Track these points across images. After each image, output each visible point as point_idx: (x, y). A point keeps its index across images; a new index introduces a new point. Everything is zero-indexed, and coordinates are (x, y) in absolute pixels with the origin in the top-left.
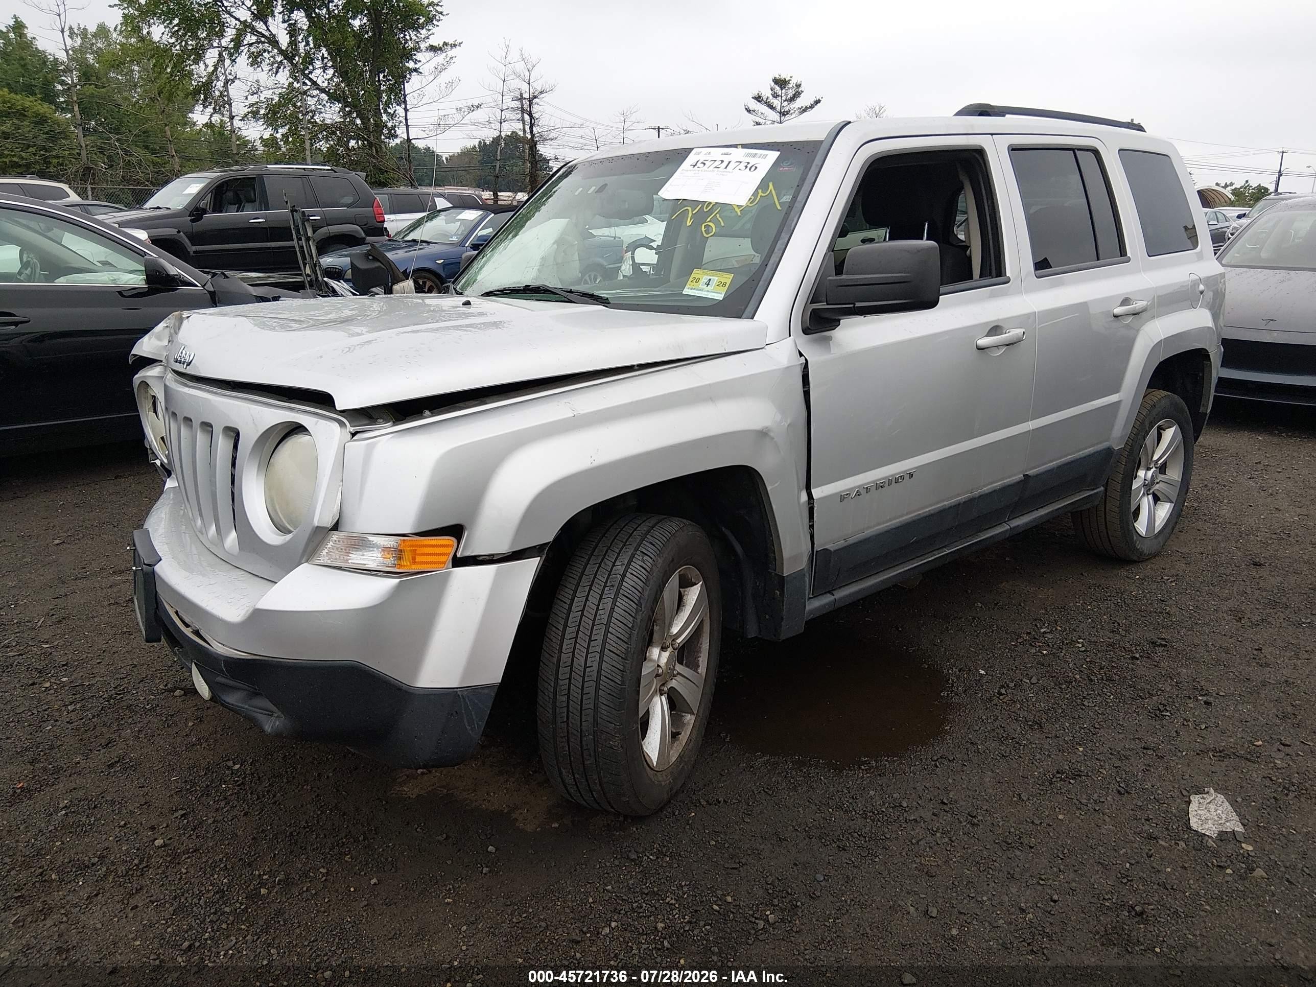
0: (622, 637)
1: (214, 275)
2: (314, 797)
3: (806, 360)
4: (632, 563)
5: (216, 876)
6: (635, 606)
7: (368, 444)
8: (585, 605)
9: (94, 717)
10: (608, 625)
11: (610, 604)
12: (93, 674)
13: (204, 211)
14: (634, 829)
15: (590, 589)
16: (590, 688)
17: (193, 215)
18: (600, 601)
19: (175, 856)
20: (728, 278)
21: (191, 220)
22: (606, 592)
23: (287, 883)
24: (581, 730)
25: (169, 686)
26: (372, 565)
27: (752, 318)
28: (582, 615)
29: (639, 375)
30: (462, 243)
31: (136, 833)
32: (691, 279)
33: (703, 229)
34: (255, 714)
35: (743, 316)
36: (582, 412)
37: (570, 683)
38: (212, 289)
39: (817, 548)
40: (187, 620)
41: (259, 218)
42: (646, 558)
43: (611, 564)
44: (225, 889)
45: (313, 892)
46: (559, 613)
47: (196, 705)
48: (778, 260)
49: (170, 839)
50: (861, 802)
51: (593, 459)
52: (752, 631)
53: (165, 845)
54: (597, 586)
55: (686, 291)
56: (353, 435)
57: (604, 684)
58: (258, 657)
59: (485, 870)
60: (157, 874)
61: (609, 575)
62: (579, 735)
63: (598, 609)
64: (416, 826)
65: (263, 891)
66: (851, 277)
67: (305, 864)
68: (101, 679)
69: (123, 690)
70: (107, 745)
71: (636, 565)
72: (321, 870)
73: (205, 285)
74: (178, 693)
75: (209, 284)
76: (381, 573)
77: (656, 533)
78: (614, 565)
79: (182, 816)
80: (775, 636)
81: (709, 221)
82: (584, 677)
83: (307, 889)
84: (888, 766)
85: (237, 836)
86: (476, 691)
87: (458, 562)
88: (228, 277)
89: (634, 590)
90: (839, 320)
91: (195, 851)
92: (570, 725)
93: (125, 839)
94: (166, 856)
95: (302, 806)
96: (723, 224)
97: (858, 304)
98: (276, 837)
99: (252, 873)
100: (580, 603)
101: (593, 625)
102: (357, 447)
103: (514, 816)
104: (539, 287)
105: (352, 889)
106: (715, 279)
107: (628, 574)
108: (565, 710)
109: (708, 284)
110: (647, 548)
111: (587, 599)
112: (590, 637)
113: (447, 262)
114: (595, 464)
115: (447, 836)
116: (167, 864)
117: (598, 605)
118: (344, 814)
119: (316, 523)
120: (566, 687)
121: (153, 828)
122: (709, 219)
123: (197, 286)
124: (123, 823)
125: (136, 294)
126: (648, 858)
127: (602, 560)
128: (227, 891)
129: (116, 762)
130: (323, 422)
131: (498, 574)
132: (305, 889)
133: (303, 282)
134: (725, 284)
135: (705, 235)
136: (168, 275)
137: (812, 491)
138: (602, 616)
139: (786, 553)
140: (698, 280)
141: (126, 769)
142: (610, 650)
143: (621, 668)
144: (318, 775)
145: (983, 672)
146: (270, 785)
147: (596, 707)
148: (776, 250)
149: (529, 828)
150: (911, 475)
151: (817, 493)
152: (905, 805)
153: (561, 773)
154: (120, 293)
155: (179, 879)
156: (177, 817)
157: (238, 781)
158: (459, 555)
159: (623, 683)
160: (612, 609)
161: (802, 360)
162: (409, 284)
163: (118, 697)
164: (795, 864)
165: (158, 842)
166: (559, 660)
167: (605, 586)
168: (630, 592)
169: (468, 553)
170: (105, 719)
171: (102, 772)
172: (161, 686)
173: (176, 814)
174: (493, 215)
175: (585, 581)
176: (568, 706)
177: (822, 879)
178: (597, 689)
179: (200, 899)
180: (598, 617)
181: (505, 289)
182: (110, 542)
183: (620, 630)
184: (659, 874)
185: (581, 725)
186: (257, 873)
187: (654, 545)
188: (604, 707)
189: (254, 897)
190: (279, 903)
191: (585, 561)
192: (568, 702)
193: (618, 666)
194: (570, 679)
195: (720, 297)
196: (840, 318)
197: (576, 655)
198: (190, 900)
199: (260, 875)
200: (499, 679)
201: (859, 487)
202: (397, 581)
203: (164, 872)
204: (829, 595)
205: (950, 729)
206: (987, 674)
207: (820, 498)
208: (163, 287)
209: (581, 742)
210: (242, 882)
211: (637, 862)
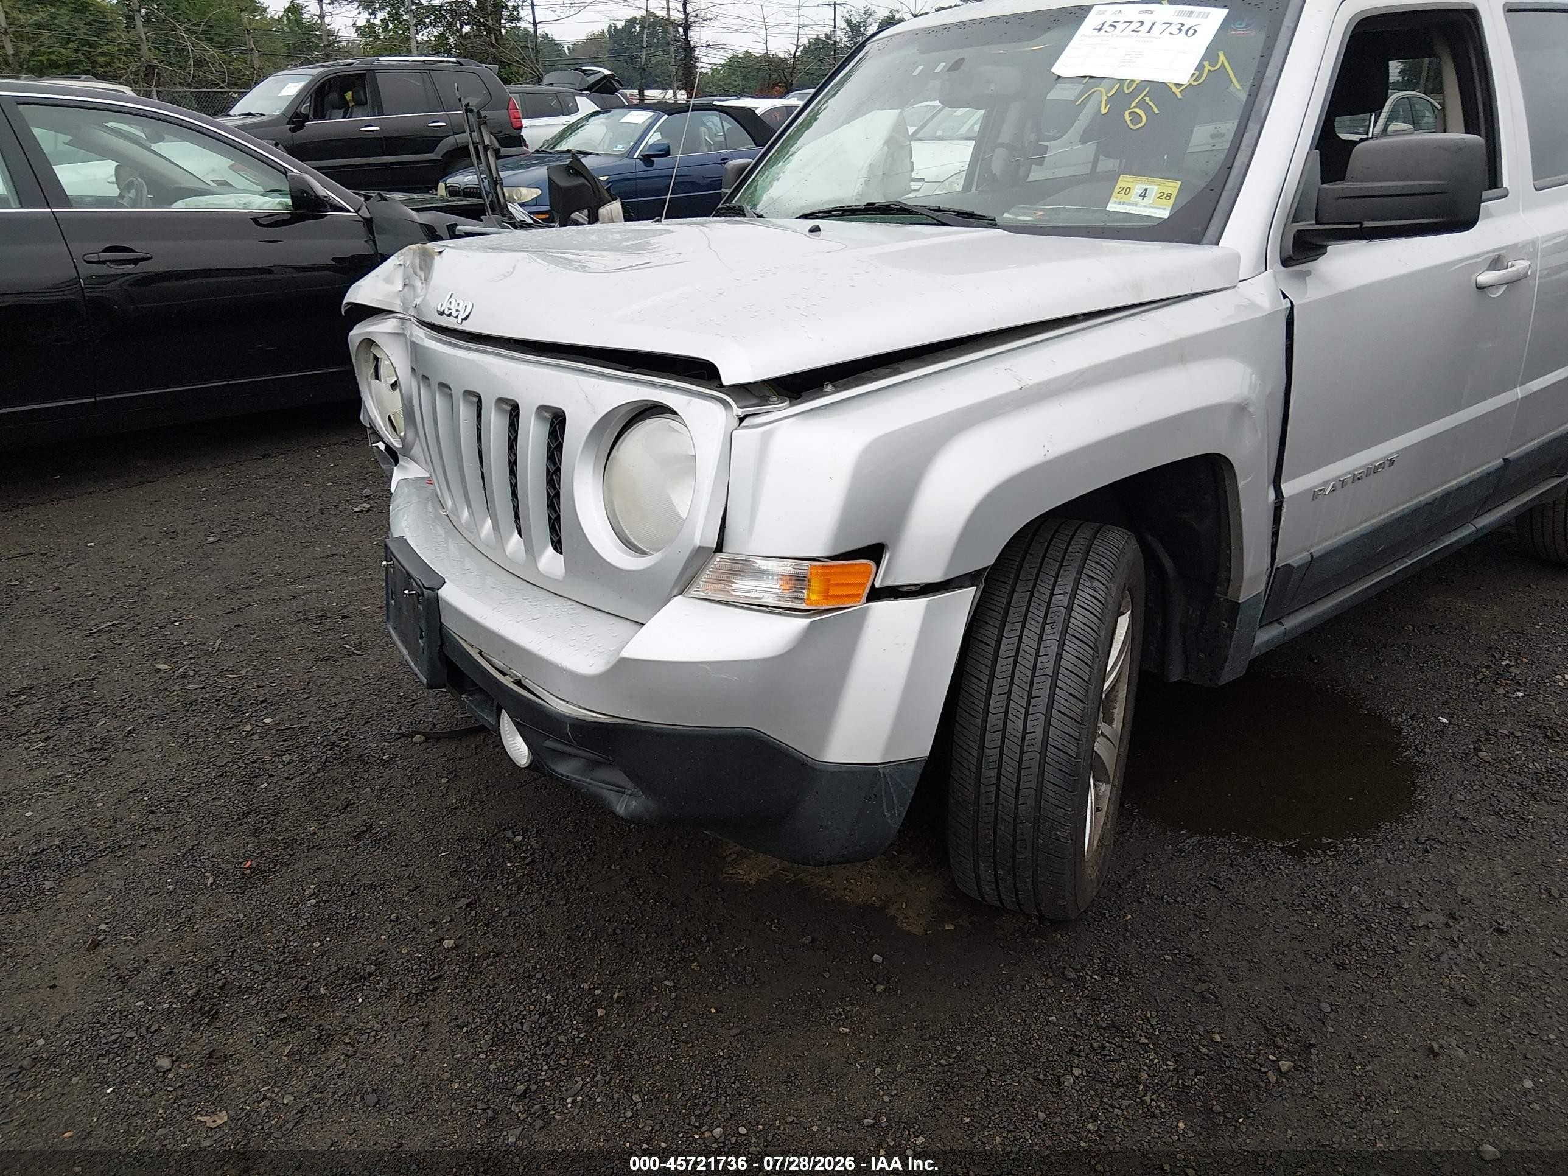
0: (1076, 694)
1: (367, 198)
2: (628, 881)
3: (1291, 302)
4: (1078, 592)
5: (534, 991)
6: (1091, 652)
7: (764, 432)
8: (1018, 649)
9: (318, 771)
10: (1055, 676)
11: (1055, 649)
12: (302, 713)
13: (306, 118)
14: (1059, 936)
15: (1023, 627)
16: (1032, 760)
17: (293, 123)
18: (1039, 643)
19: (474, 963)
20: (1173, 187)
21: (290, 129)
22: (1047, 631)
23: (628, 1000)
24: (1016, 816)
25: (404, 729)
26: (769, 600)
27: (1217, 244)
28: (1016, 662)
29: (1088, 328)
30: (629, 154)
31: (414, 929)
32: (1117, 190)
33: (1127, 118)
34: (599, 791)
35: (1205, 240)
36: (1030, 383)
37: (1001, 754)
38: (368, 215)
39: (1279, 563)
40: (499, 664)
41: (371, 126)
42: (1096, 583)
43: (1048, 593)
44: (552, 1010)
45: (665, 1014)
46: (980, 659)
47: (445, 755)
48: (1247, 160)
49: (460, 937)
50: (1344, 901)
51: (1046, 449)
52: (1175, 673)
53: (456, 947)
54: (1033, 622)
55: (1111, 207)
56: (741, 420)
57: (1052, 756)
58: (619, 721)
59: (879, 989)
60: (456, 988)
61: (1048, 607)
62: (1012, 821)
63: (1038, 655)
64: (768, 923)
65: (600, 1012)
66: (1358, 185)
67: (643, 974)
68: (314, 720)
69: (346, 734)
70: (345, 809)
71: (1084, 595)
72: (666, 982)
73: (359, 209)
74: (418, 738)
75: (364, 208)
76: (782, 611)
77: (1099, 546)
78: (1052, 594)
79: (468, 905)
80: (1211, 680)
81: (1134, 107)
82: (1022, 748)
83: (656, 1010)
84: (1361, 850)
85: (545, 934)
86: (899, 767)
87: (877, 594)
88: (385, 200)
89: (1087, 629)
90: (1325, 247)
91: (497, 955)
92: (1000, 807)
93: (402, 938)
94: (462, 962)
95: (616, 892)
96: (1156, 111)
97: (1367, 224)
98: (595, 936)
99: (580, 986)
100: (1010, 647)
101: (1033, 676)
102: (746, 437)
103: (892, 911)
104: (888, 206)
105: (713, 1011)
106: (1154, 189)
107: (1075, 607)
108: (993, 788)
109: (1144, 197)
110: (1095, 570)
111: (1020, 641)
112: (1030, 692)
113: (613, 178)
114: (1051, 455)
115: (813, 938)
116: (466, 973)
117: (1038, 650)
118: (673, 905)
119: (698, 544)
120: (996, 758)
121: (433, 923)
122: (1134, 104)
123: (350, 211)
124: (393, 916)
125: (274, 222)
126: (1092, 978)
127: (1034, 587)
128: (555, 1011)
129: (363, 832)
130: (696, 401)
131: (929, 611)
132: (653, 1009)
133: (484, 205)
134: (1169, 196)
135: (1131, 126)
136: (317, 197)
137: (1282, 486)
138: (1046, 665)
139: (1247, 572)
140: (1128, 191)
141: (377, 841)
142: (1059, 711)
143: (1076, 735)
144: (625, 852)
145: (1444, 720)
146: (568, 864)
147: (1040, 785)
148: (1243, 147)
149: (916, 930)
150: (1392, 462)
151: (1288, 488)
152: (1406, 906)
153: (976, 866)
154: (255, 220)
155: (487, 995)
156: (461, 908)
157: (526, 858)
158: (877, 585)
159: (1078, 757)
160: (1059, 656)
161: (1286, 304)
162: (616, 206)
163: (343, 744)
164: (1286, 989)
165: (448, 943)
166: (985, 722)
167: (1045, 623)
168: (1082, 632)
169: (889, 582)
170: (332, 773)
171: (349, 845)
172: (394, 730)
173: (459, 904)
174: (666, 116)
175: (1014, 616)
176: (998, 785)
177: (1329, 1010)
178: (1043, 762)
179: (522, 1024)
180: (1039, 665)
181: (835, 209)
182: (276, 540)
183: (1072, 684)
184: (1113, 1001)
185: (1016, 808)
186: (586, 986)
187: (1102, 565)
188: (1051, 787)
189: (591, 1020)
190: (624, 1028)
191: (1009, 587)
192: (999, 779)
193: (1073, 733)
194: (1002, 747)
195: (1165, 214)
196: (1325, 243)
197: (1010, 716)
198: (508, 1023)
199: (590, 989)
200: (927, 752)
201: (1333, 480)
202: (807, 621)
203: (464, 985)
204: (1276, 624)
205: (1426, 798)
206: (1450, 723)
207: (1290, 497)
208: (309, 213)
209: (1014, 830)
210: (571, 999)
211: (1079, 983)
